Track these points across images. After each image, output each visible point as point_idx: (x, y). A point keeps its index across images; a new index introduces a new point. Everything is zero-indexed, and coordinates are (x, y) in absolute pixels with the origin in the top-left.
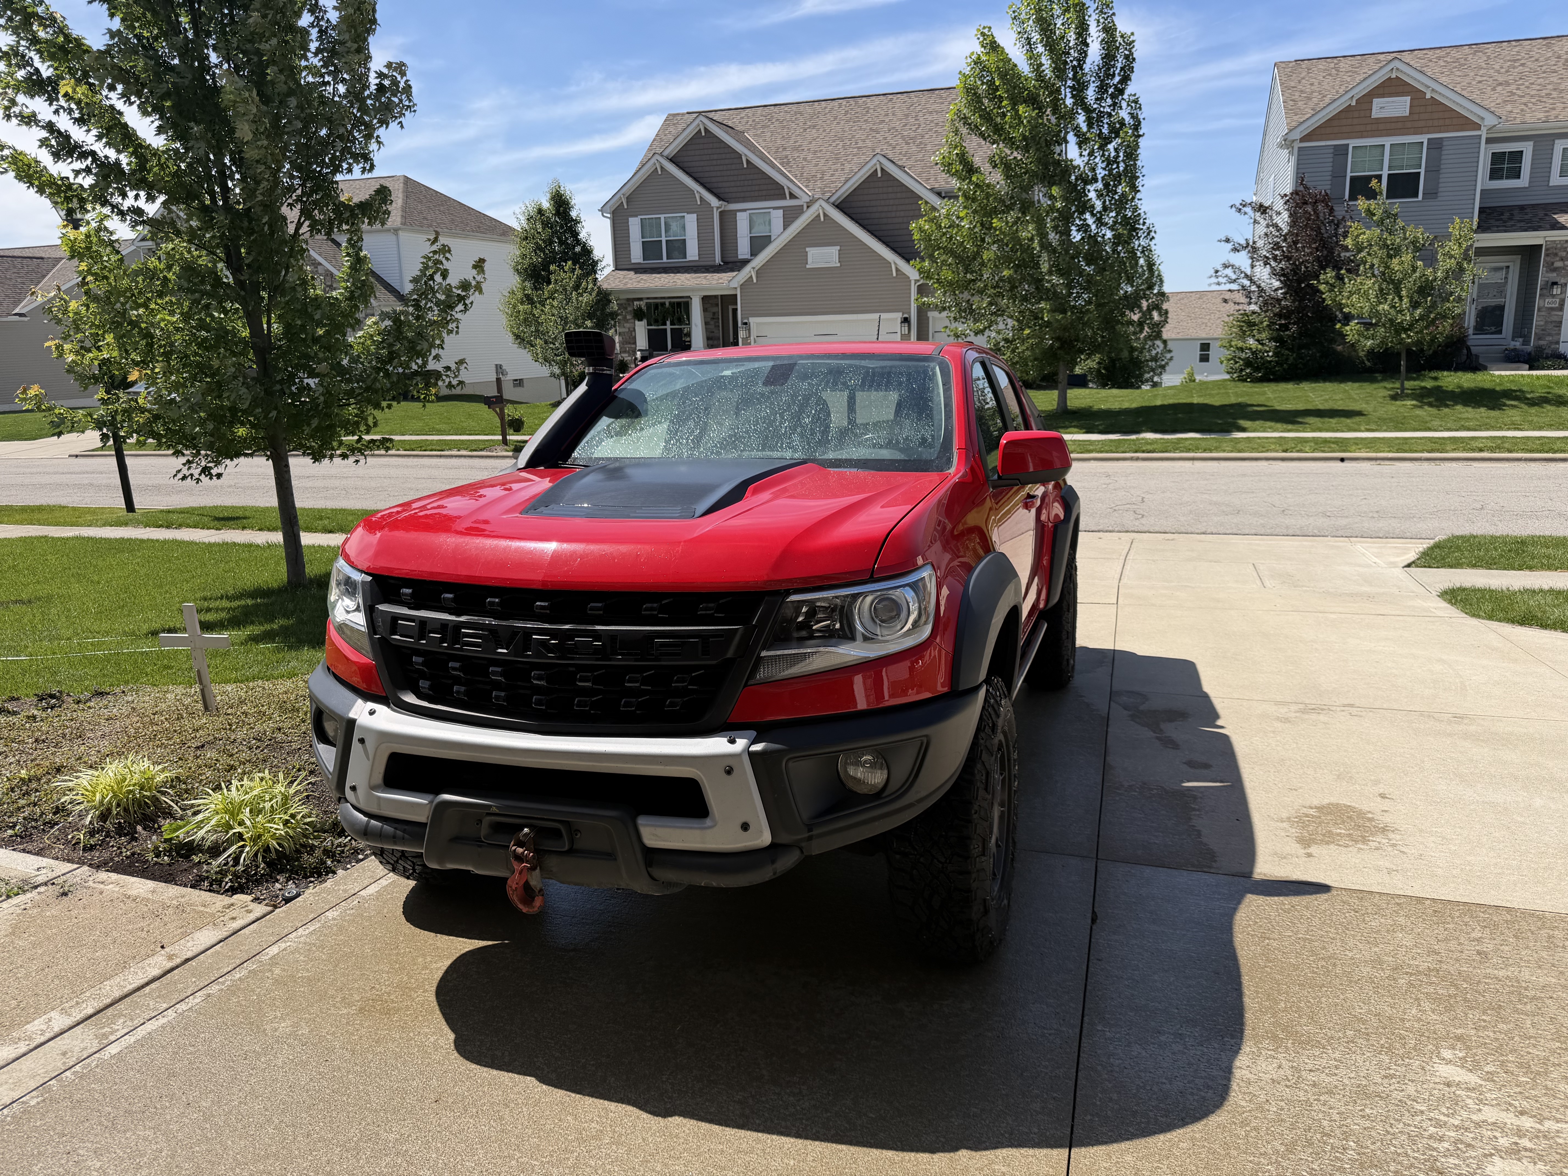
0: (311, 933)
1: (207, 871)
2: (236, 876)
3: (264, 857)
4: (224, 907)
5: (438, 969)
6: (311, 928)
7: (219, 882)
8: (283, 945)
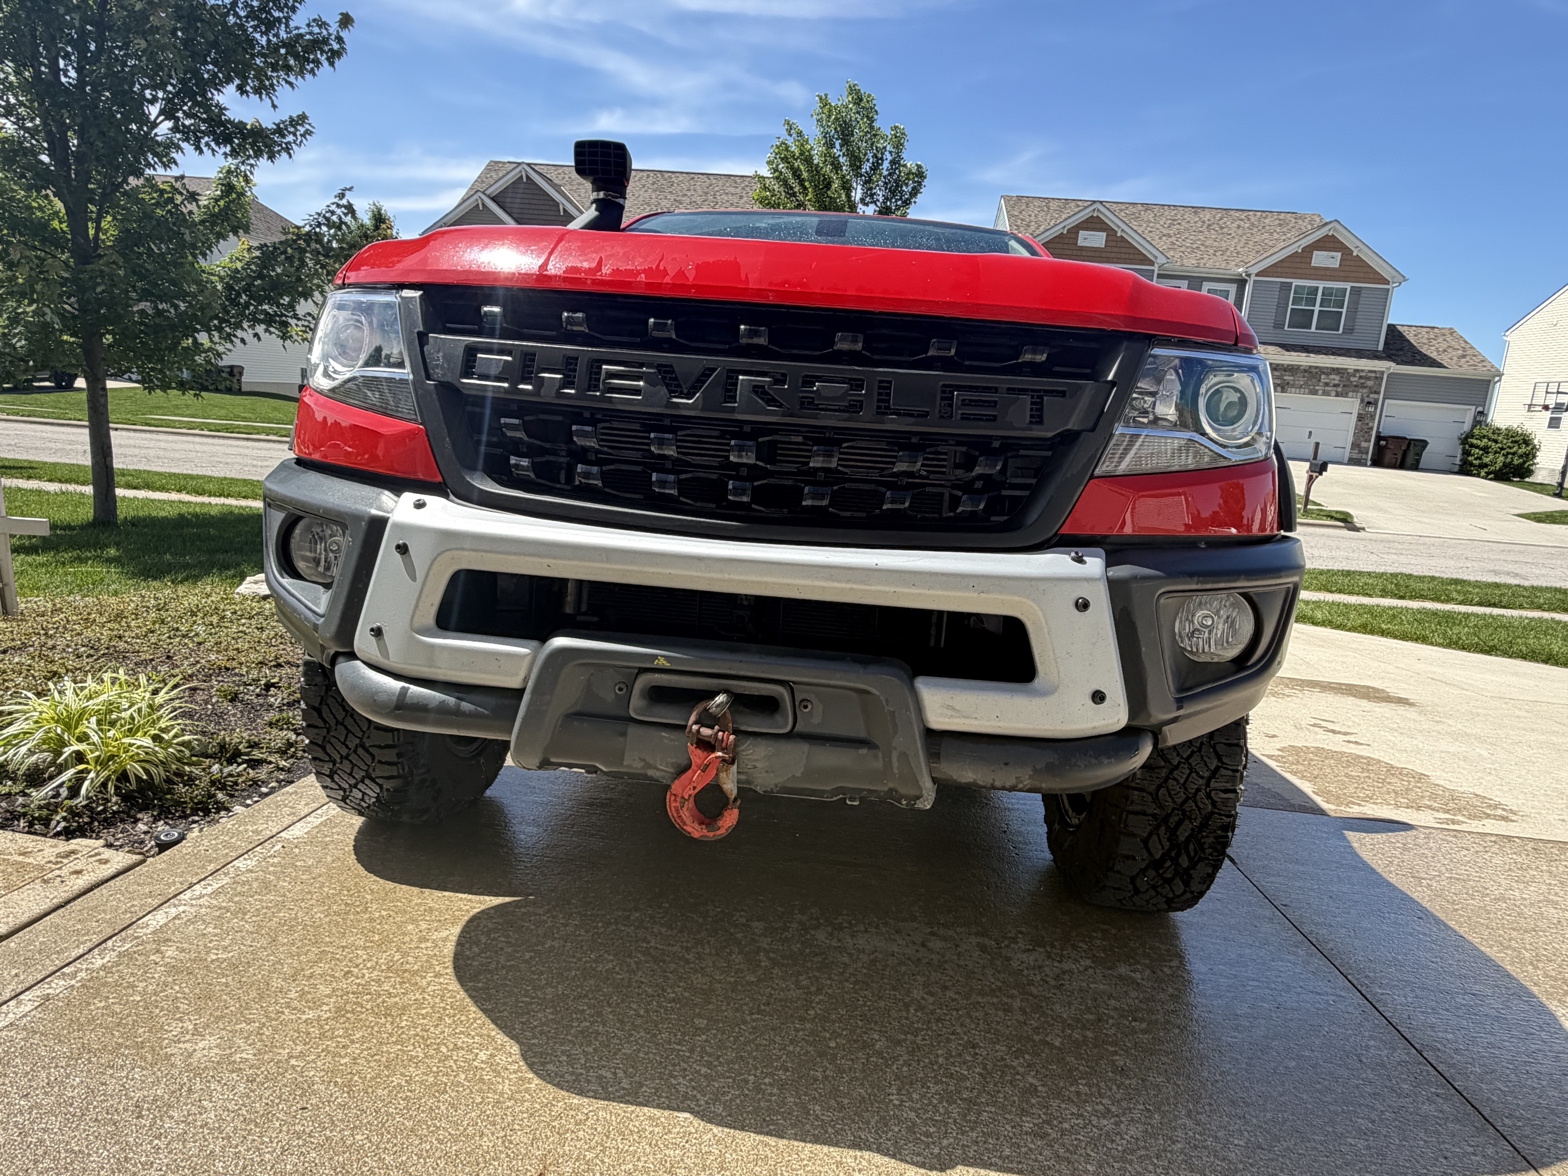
0: (216, 893)
1: (24, 806)
2: (73, 813)
3: (117, 788)
4: (58, 855)
5: (445, 940)
6: (215, 884)
7: (46, 822)
8: (173, 911)
